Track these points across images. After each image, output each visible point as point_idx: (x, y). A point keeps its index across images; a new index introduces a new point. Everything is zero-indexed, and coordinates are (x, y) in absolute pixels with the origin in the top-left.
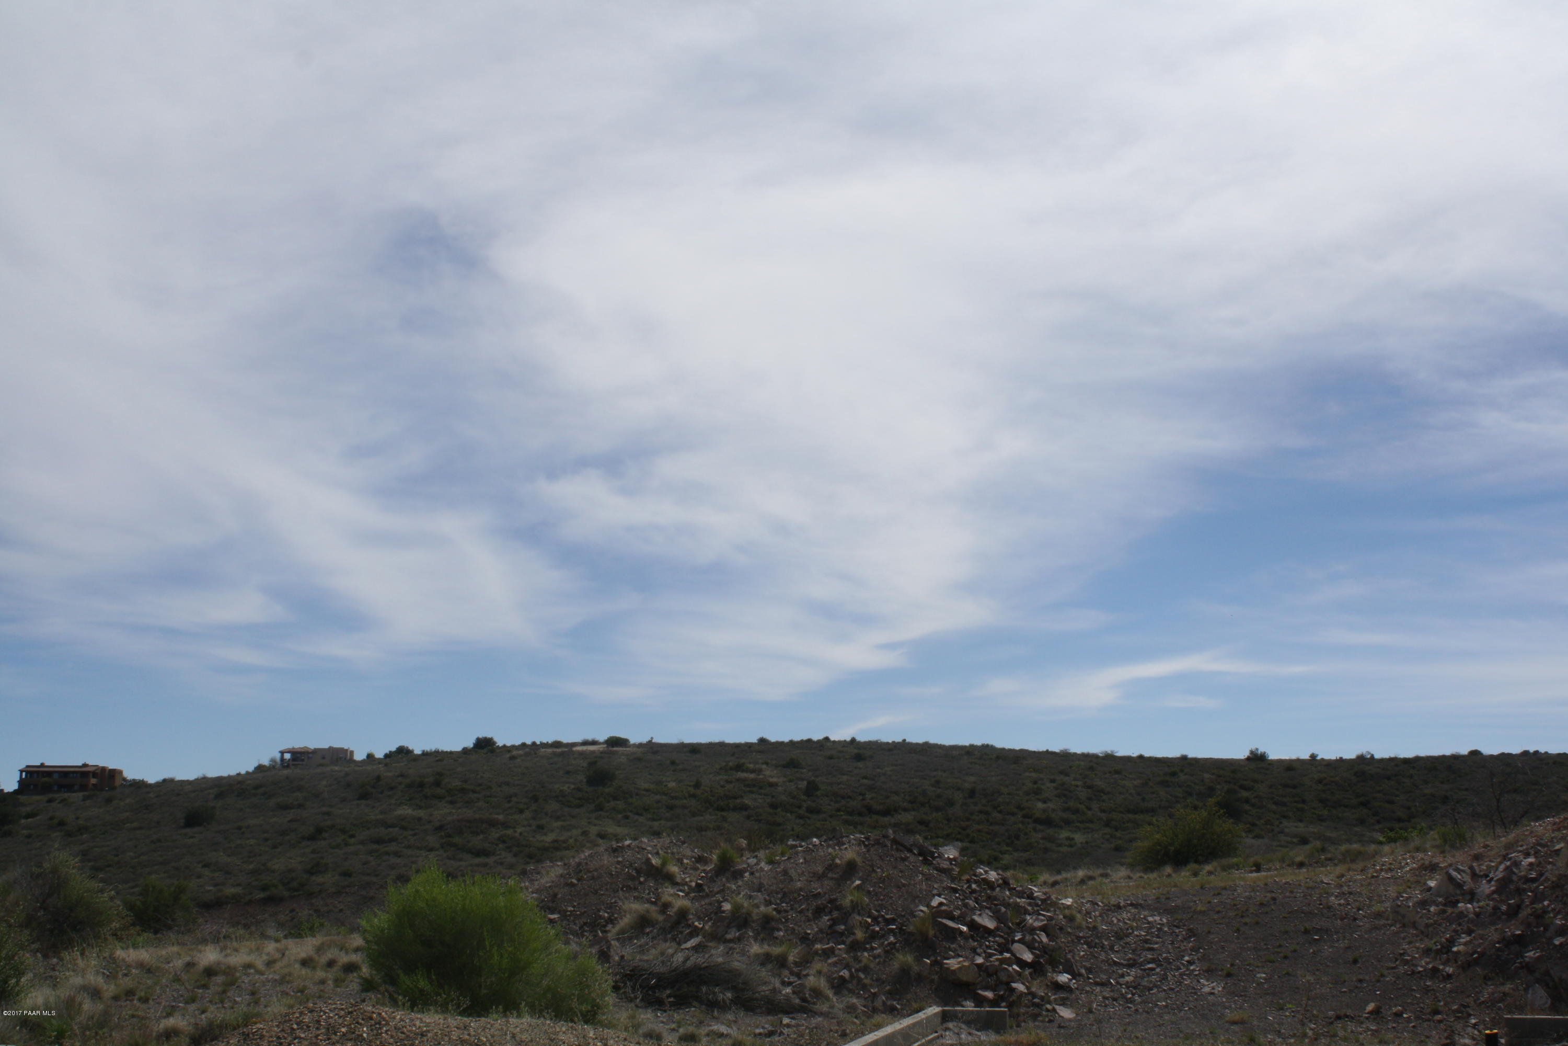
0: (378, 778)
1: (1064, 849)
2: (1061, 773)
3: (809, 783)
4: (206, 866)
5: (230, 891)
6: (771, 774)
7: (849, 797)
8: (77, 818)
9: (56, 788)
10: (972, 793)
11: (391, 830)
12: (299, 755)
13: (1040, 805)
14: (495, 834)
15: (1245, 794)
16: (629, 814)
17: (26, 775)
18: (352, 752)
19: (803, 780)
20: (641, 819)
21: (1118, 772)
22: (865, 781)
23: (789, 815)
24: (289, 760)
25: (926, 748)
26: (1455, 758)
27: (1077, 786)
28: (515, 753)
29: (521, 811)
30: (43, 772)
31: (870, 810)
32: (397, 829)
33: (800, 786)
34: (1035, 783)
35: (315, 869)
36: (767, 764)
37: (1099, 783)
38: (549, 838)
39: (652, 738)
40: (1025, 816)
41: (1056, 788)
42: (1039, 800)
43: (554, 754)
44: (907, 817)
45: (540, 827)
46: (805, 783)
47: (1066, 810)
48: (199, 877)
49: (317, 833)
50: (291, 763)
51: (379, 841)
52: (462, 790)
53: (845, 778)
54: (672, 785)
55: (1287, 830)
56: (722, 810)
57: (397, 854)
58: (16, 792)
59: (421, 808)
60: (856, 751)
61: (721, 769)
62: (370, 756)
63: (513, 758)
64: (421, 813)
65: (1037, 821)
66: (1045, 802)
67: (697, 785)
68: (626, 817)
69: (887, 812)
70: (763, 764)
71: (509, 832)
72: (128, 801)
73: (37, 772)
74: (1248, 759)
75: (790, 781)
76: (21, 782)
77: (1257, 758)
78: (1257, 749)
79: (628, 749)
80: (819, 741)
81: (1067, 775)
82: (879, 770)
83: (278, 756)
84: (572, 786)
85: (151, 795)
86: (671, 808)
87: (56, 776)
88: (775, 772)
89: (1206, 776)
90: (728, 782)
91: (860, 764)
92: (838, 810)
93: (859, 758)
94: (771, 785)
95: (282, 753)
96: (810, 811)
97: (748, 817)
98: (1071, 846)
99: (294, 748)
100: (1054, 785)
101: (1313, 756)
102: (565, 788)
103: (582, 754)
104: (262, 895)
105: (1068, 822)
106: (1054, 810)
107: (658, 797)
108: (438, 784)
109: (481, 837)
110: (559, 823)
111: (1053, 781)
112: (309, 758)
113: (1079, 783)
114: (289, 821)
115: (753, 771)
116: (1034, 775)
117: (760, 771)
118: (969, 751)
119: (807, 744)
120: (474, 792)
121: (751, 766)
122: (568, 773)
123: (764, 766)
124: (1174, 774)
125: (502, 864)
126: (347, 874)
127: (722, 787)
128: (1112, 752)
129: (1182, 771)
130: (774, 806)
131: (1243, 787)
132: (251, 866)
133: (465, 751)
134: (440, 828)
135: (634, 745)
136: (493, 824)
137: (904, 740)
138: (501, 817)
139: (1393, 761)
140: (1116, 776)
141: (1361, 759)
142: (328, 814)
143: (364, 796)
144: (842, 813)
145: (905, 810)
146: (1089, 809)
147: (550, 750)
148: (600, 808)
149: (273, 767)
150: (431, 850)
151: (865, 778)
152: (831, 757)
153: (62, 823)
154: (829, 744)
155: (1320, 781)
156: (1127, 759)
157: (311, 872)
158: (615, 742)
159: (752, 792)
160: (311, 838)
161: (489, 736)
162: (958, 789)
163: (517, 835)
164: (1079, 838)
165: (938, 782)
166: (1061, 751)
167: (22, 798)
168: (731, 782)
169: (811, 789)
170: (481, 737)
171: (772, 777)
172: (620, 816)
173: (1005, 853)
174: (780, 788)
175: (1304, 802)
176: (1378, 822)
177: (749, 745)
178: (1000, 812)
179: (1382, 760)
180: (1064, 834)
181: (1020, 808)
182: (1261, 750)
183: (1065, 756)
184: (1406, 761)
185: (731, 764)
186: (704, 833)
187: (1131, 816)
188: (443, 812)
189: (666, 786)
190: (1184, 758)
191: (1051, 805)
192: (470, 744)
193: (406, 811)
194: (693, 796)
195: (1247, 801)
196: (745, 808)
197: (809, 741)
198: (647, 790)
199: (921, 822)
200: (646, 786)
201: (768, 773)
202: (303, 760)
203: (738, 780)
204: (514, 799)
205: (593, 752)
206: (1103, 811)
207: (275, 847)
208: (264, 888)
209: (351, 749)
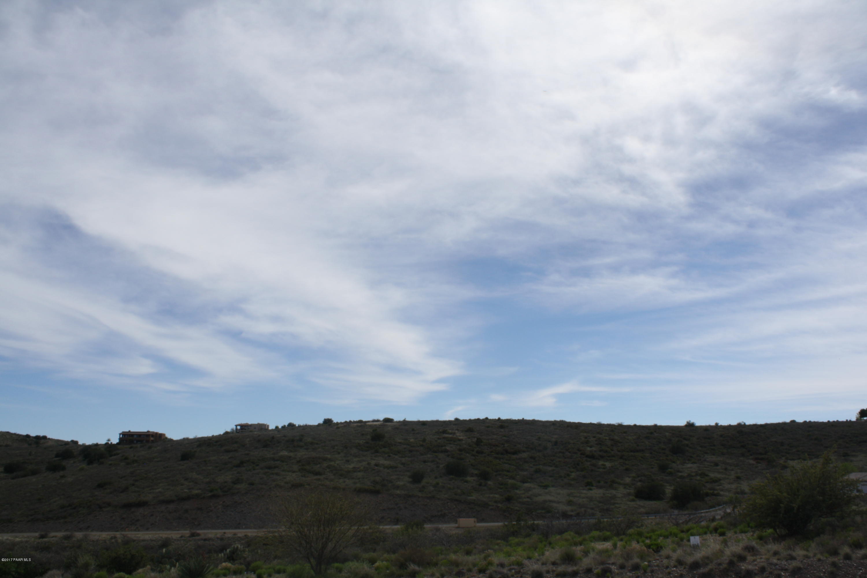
0: (273, 438)
1: (601, 470)
2: (598, 433)
3: (478, 439)
4: (186, 479)
5: (196, 492)
6: (460, 435)
7: (497, 446)
8: (134, 456)
9: (135, 442)
10: (556, 443)
11: (276, 462)
12: (244, 427)
13: (589, 449)
14: (325, 464)
15: (686, 442)
16: (391, 455)
17: (122, 436)
18: (268, 426)
19: (474, 437)
20: (396, 457)
21: (625, 432)
22: (505, 438)
23: (468, 454)
24: (239, 429)
25: (534, 422)
26: (784, 424)
27: (606, 439)
28: (339, 425)
29: (339, 453)
30: (130, 435)
31: (507, 452)
32: (279, 462)
33: (473, 441)
34: (586, 438)
35: (237, 481)
36: (458, 430)
37: (616, 438)
38: (351, 466)
39: (405, 419)
40: (581, 454)
41: (596, 441)
42: (588, 446)
43: (357, 426)
44: (525, 455)
45: (348, 461)
46: (476, 439)
47: (600, 451)
48: (182, 485)
49: (241, 464)
50: (240, 430)
51: (269, 468)
52: (312, 443)
53: (495, 437)
54: (412, 440)
55: (707, 459)
56: (435, 452)
57: (277, 474)
58: (118, 444)
59: (291, 451)
60: (500, 424)
61: (436, 432)
62: (277, 427)
63: (338, 428)
64: (292, 454)
65: (588, 456)
66: (591, 447)
67: (424, 440)
68: (389, 456)
69: (515, 453)
70: (456, 430)
71: (332, 463)
72: (158, 448)
73: (127, 435)
74: (686, 426)
75: (469, 438)
76: (120, 439)
77: (690, 426)
78: (690, 421)
79: (392, 424)
80: (483, 420)
81: (601, 434)
82: (511, 433)
83: (235, 427)
84: (364, 441)
85: (169, 445)
86: (411, 451)
87: (135, 436)
88: (462, 434)
89: (667, 434)
90: (439, 439)
91: (502, 430)
92: (491, 452)
93: (502, 427)
94: (460, 440)
95: (236, 426)
96: (478, 452)
97: (448, 456)
98: (604, 468)
99: (241, 424)
100: (595, 439)
101: (717, 424)
102: (361, 442)
103: (370, 426)
104: (210, 494)
105: (602, 457)
106: (595, 451)
107: (405, 446)
108: (301, 440)
109: (319, 466)
110: (357, 459)
111: (594, 437)
112: (248, 428)
113: (607, 438)
114: (229, 458)
115: (451, 434)
116: (585, 434)
117: (454, 434)
118: (554, 423)
119: (478, 421)
120: (317, 444)
121: (450, 431)
122: (363, 435)
123: (456, 431)
124: (652, 433)
125: (327, 479)
126: (252, 484)
127: (436, 441)
128: (621, 423)
129: (655, 432)
130: (460, 450)
131: (685, 439)
132: (208, 480)
133: (319, 425)
134: (299, 462)
135: (397, 422)
136: (325, 459)
137: (523, 419)
138: (329, 456)
139: (755, 426)
140: (624, 434)
141: (739, 425)
142: (248, 454)
143: (265, 446)
144: (493, 453)
145: (524, 452)
146: (612, 450)
147: (355, 424)
148: (377, 451)
149: (232, 432)
150: (294, 472)
151: (505, 436)
152: (488, 427)
153: (126, 458)
154: (487, 421)
155: (721, 436)
156: (629, 427)
157: (234, 483)
158: (388, 420)
159: (450, 444)
160: (238, 466)
161: (330, 418)
162: (549, 441)
163: (336, 465)
164: (608, 464)
165: (539, 438)
166: (598, 423)
167: (119, 447)
168: (440, 439)
169: (479, 442)
170: (326, 418)
171: (460, 436)
172: (386, 455)
173: (571, 472)
174: (464, 442)
175: (714, 446)
176: (751, 455)
177: (450, 422)
178: (570, 452)
179: (750, 426)
180: (601, 463)
181: (579, 450)
182: (692, 421)
183: (599, 426)
184: (761, 426)
185: (441, 430)
186: (426, 463)
187: (632, 453)
188: (302, 454)
189: (409, 441)
190: (655, 426)
191: (594, 449)
192: (321, 421)
193: (285, 453)
194: (422, 446)
195: (687, 445)
196: (446, 451)
197: (478, 419)
198: (400, 443)
199: (532, 457)
200: (400, 441)
201: (458, 434)
202: (245, 429)
203: (444, 438)
204: (336, 447)
205: (376, 425)
206: (619, 451)
207: (220, 470)
208: (211, 491)
209: (268, 424)
